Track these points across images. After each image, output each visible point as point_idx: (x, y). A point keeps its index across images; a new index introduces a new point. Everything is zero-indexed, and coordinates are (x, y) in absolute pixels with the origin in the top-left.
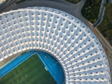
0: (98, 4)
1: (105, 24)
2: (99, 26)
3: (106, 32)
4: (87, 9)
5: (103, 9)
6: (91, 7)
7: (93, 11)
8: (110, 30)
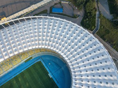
0: (93, 17)
1: (103, 31)
2: (98, 32)
3: (105, 37)
4: (85, 20)
5: (98, 21)
6: (88, 19)
7: (90, 22)
8: (108, 34)
